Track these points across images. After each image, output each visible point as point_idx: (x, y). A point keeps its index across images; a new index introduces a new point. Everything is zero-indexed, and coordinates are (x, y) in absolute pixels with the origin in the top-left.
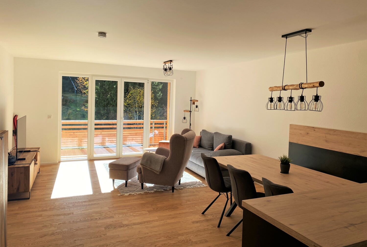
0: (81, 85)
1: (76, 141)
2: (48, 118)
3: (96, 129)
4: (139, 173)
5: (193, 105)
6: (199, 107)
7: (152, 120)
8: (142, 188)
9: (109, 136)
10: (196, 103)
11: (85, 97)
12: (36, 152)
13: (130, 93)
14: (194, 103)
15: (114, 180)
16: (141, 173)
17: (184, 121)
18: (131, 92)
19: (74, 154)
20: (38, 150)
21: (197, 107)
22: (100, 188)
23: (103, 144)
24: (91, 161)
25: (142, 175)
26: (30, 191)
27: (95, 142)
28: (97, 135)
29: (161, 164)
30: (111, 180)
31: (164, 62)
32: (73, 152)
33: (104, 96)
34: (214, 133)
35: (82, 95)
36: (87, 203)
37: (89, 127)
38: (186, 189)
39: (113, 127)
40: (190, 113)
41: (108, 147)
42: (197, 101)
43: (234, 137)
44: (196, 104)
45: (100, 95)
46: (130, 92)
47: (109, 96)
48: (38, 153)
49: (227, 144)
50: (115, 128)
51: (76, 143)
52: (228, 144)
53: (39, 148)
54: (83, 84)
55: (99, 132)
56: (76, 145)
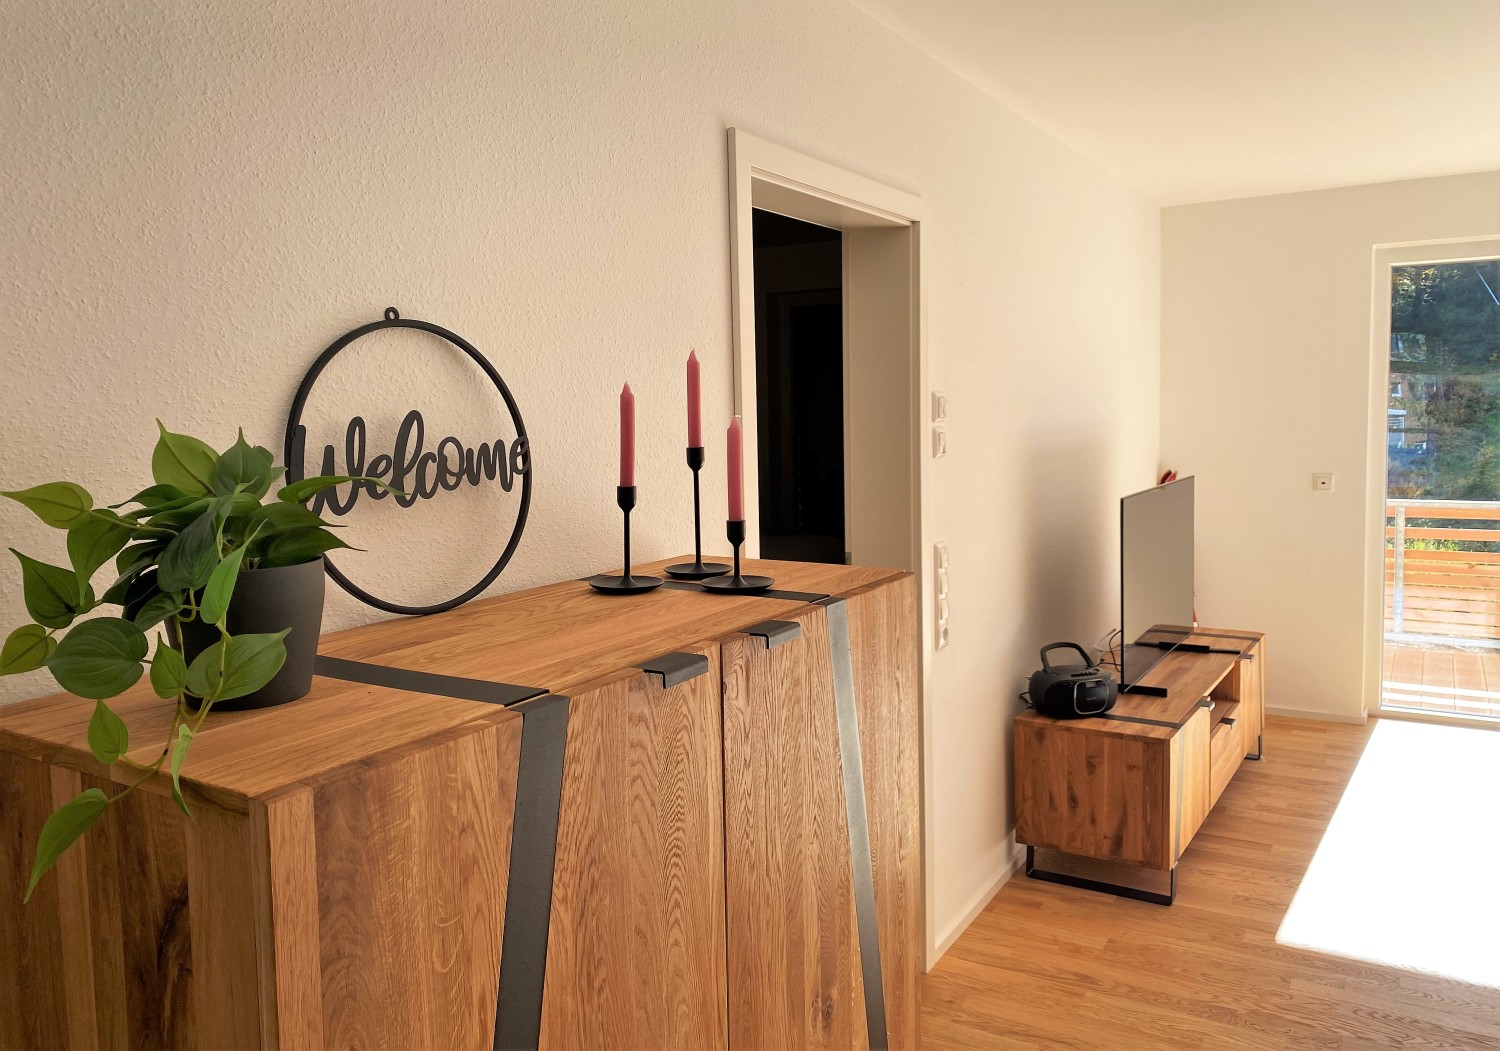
2: (1315, 487)
12: (1235, 658)
20: (1250, 648)
26: (1173, 865)
48: (1244, 663)
53: (1255, 639)
56: (1480, 632)
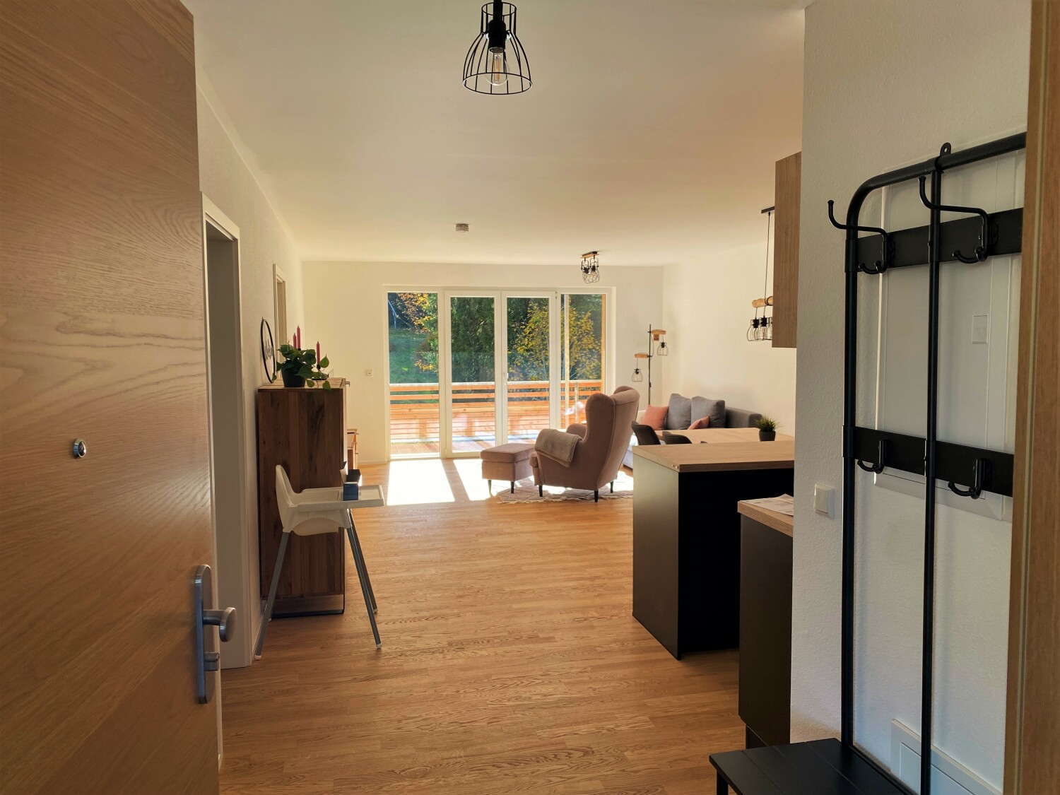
0: (412, 304)
1: (414, 426)
2: (367, 375)
3: (455, 401)
4: (534, 467)
5: (655, 342)
6: (667, 345)
7: (572, 381)
8: (541, 495)
9: (483, 416)
10: (661, 336)
11: (420, 336)
13: (531, 320)
14: (657, 338)
15: (490, 482)
16: (537, 466)
17: (637, 377)
18: (534, 318)
19: (414, 451)
21: (663, 345)
22: (466, 494)
23: (469, 432)
24: (448, 459)
25: (539, 470)
27: (454, 429)
28: (456, 414)
29: (572, 448)
30: (486, 481)
31: (583, 255)
32: (410, 447)
33: (467, 330)
34: (691, 398)
35: (414, 330)
36: (447, 511)
37: (441, 396)
38: (622, 499)
39: (486, 398)
40: (648, 359)
41: (482, 440)
42: (664, 332)
43: (730, 405)
44: (661, 341)
45: (458, 330)
46: (530, 318)
47: (480, 330)
49: (715, 417)
50: (493, 400)
51: (414, 431)
52: (716, 419)
54: (416, 302)
55: (460, 408)
56: (414, 436)
